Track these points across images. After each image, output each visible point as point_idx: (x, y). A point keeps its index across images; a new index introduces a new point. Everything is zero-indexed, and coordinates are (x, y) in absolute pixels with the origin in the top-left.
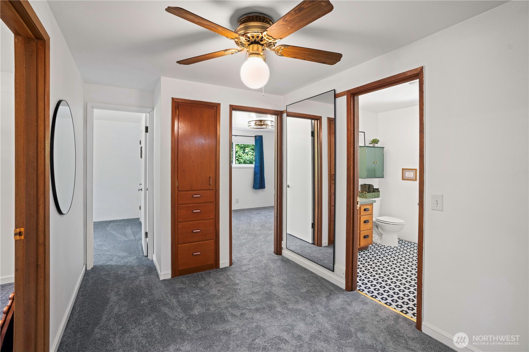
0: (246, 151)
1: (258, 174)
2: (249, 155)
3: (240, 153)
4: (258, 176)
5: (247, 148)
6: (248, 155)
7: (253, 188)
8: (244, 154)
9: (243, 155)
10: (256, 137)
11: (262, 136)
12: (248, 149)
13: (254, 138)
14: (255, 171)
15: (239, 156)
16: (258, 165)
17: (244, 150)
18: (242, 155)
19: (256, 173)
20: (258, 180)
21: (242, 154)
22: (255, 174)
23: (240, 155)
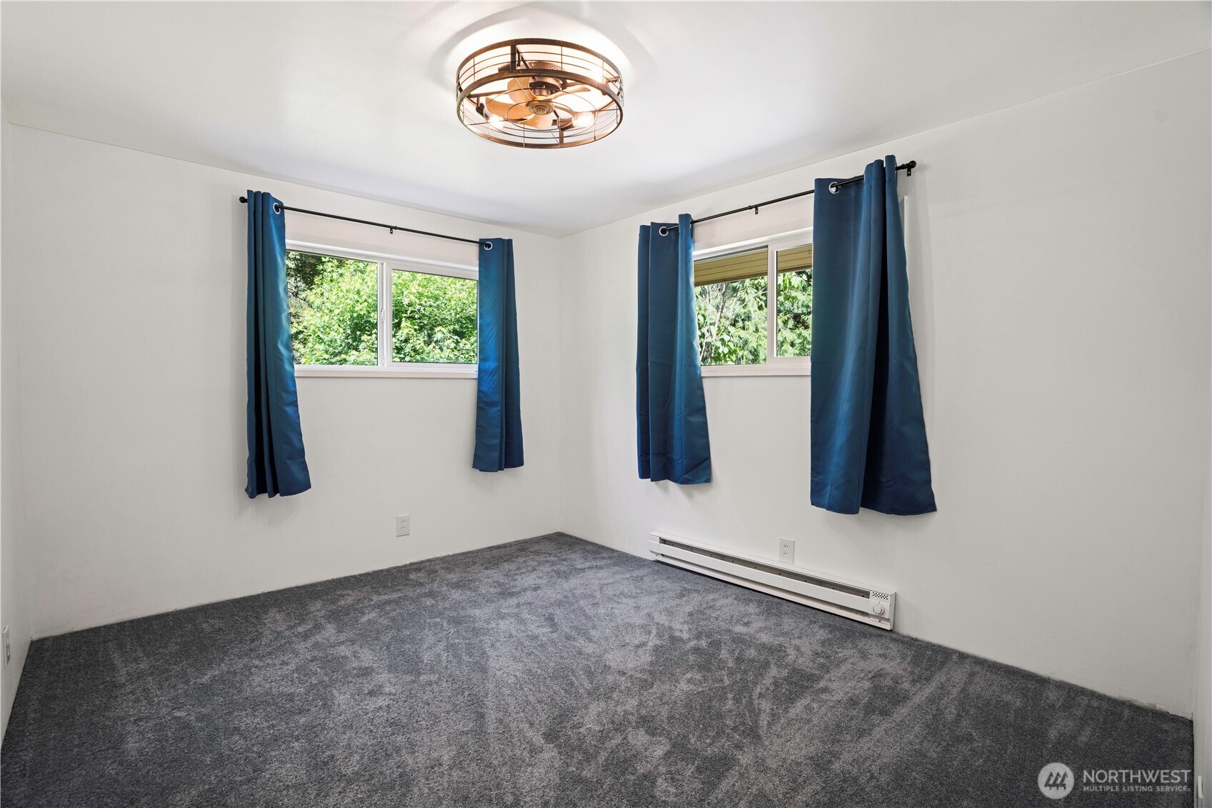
0: (438, 336)
1: (493, 404)
2: (444, 348)
3: (418, 342)
4: (496, 412)
5: (440, 328)
6: (441, 349)
7: (475, 466)
8: (431, 346)
9: (427, 349)
10: (482, 243)
11: (510, 241)
12: (443, 329)
13: (474, 249)
14: (480, 392)
15: (415, 350)
16: (492, 364)
17: (430, 336)
18: (425, 347)
19: (485, 399)
20: (496, 430)
21: (422, 344)
22: (483, 404)
23: (418, 347)
